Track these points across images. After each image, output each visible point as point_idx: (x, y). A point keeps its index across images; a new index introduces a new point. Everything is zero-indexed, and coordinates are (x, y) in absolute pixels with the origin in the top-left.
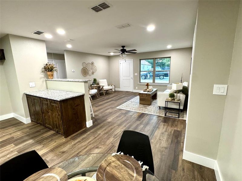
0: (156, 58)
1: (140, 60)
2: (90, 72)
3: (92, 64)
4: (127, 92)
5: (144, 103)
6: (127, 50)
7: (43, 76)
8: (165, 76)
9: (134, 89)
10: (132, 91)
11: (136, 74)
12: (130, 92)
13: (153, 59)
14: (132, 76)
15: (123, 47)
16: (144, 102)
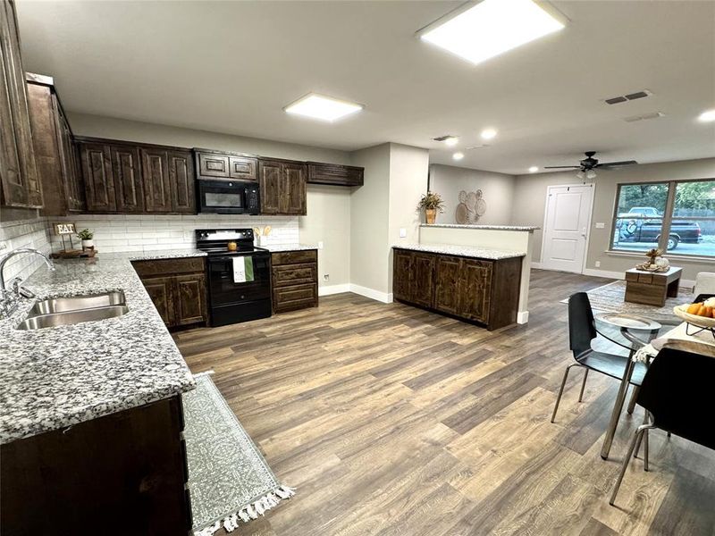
0: (677, 182)
1: (619, 186)
2: (472, 216)
3: (479, 194)
4: (562, 272)
5: (642, 301)
6: (599, 163)
7: (417, 217)
8: (683, 241)
9: (587, 267)
10: (579, 272)
11: (600, 225)
12: (572, 273)
13: (669, 182)
14: (585, 230)
15: (590, 154)
16: (641, 296)
